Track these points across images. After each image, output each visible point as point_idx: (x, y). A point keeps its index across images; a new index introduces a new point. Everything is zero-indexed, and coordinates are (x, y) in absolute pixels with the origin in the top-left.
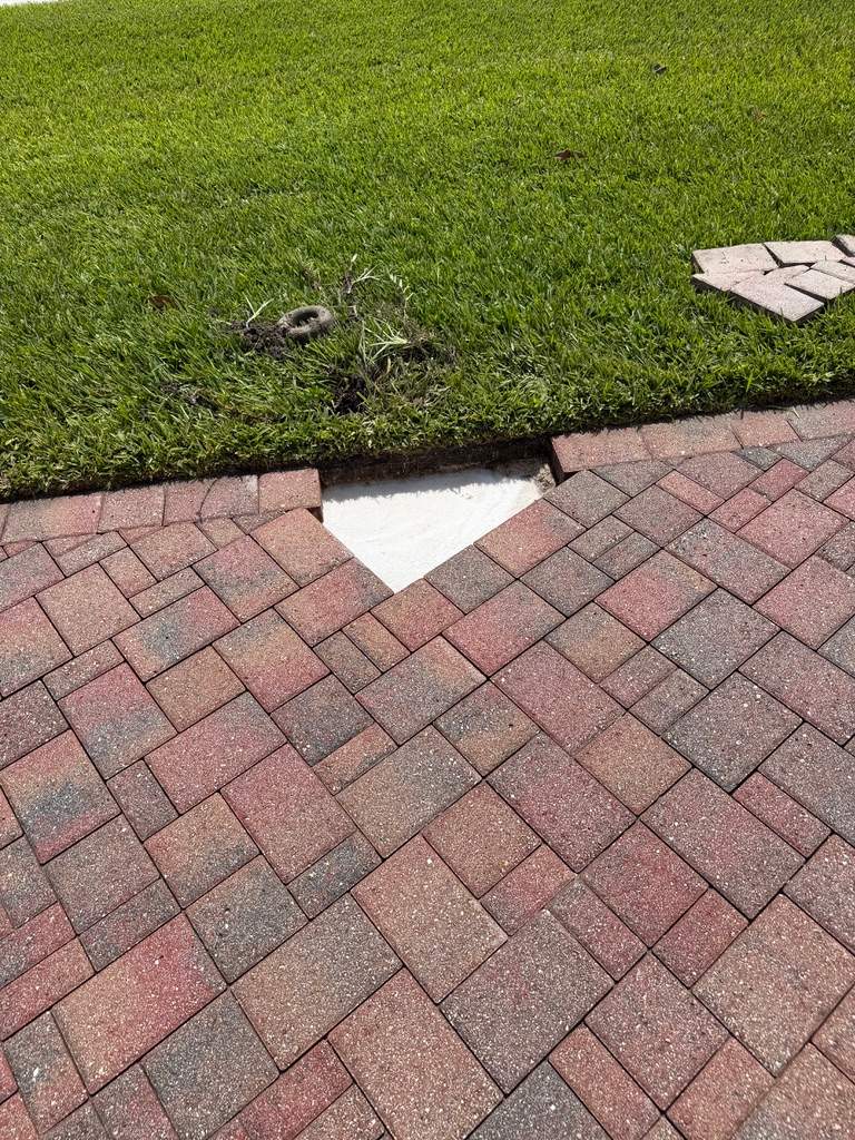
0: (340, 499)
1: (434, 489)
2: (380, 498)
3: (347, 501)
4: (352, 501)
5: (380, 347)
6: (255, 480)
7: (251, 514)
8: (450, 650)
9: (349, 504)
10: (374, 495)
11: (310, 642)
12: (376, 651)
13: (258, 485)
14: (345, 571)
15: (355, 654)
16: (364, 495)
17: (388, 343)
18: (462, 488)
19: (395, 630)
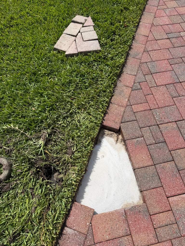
0: (82, 198)
1: (94, 165)
2: (89, 184)
3: (84, 196)
4: (85, 194)
5: (41, 151)
6: (68, 229)
7: (86, 238)
8: (175, 198)
9: (85, 195)
10: (86, 185)
11: (156, 242)
12: (168, 221)
13: (71, 228)
14: (130, 215)
15: (167, 228)
16: (85, 188)
17: (41, 148)
18: (98, 156)
19: (161, 211)
